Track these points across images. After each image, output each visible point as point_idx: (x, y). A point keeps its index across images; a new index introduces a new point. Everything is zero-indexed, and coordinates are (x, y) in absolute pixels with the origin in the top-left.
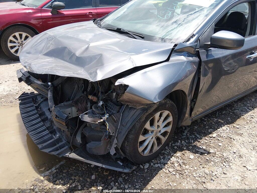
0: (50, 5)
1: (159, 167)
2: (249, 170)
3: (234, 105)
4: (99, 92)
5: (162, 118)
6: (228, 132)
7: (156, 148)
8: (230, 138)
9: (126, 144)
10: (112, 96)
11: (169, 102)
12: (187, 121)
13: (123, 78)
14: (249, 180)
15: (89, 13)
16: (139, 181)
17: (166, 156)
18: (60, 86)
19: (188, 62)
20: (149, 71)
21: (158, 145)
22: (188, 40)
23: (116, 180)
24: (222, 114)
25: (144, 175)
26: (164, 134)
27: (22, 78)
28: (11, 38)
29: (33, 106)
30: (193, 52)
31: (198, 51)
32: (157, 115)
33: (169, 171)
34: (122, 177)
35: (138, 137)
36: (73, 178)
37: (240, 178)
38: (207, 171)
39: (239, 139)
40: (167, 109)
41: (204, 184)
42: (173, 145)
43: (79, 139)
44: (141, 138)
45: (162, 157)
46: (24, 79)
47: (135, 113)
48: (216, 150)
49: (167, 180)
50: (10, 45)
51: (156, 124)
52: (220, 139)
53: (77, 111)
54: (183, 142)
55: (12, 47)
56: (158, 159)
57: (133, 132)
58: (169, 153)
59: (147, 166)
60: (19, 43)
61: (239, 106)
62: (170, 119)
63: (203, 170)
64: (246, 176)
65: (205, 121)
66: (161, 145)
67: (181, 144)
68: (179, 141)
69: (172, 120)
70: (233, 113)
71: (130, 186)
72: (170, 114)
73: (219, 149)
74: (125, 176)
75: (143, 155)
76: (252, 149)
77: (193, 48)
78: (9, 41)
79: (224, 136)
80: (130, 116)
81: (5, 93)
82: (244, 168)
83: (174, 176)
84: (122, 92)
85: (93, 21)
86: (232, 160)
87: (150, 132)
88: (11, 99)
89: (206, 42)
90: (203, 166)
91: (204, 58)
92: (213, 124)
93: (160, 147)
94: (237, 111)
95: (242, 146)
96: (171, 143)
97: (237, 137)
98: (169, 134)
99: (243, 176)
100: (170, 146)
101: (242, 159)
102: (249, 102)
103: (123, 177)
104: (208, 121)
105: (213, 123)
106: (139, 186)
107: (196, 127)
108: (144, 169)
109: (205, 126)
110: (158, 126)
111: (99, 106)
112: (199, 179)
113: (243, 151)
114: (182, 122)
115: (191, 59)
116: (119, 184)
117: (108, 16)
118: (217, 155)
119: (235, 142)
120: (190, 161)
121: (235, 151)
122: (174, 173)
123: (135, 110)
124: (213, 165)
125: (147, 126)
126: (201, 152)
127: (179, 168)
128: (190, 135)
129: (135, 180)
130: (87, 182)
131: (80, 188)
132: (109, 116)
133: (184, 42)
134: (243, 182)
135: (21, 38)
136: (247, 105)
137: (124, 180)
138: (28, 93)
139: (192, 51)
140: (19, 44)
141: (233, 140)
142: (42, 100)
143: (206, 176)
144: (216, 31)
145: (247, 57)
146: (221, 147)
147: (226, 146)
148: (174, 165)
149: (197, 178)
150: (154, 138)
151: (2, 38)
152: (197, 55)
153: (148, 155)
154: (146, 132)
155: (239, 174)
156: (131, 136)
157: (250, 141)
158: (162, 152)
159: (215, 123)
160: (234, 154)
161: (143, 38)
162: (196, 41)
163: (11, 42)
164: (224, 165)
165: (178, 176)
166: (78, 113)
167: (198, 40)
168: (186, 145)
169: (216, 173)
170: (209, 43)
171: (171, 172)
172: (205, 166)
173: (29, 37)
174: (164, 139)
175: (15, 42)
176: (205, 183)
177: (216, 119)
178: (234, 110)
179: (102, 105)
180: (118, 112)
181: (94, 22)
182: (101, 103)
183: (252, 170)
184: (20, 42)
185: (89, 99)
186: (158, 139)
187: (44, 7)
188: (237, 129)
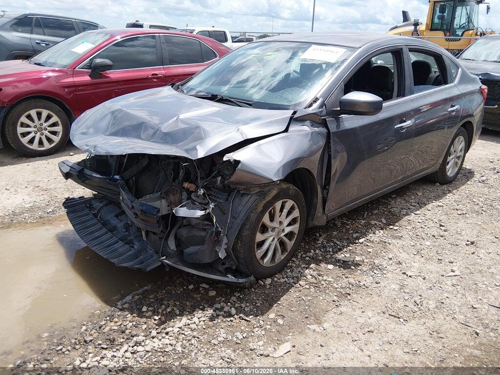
0: (87, 63)
1: (285, 281)
2: (410, 276)
3: (391, 201)
4: (197, 178)
5: (285, 211)
6: (381, 235)
7: (280, 257)
8: (383, 242)
9: (240, 244)
10: (216, 182)
11: (292, 188)
12: (320, 219)
13: (232, 153)
14: (410, 288)
15: (153, 75)
16: (260, 299)
17: (295, 268)
18: (134, 179)
19: (312, 133)
20: (263, 144)
21: (282, 253)
22: (310, 105)
23: (228, 300)
24: (372, 214)
25: (266, 292)
26: (290, 235)
27: (71, 172)
28: (23, 119)
29: (88, 214)
30: (318, 121)
31: (325, 119)
32: (278, 205)
33: (300, 285)
34: (235, 296)
35: (254, 235)
36: (165, 302)
37: (397, 287)
38: (351, 280)
39: (396, 243)
40: (290, 198)
41: (348, 296)
42: (304, 256)
43: (172, 245)
44: (259, 237)
45: (289, 270)
46: (75, 174)
47: (249, 200)
48: (364, 257)
49: (297, 294)
50: (20, 130)
51: (277, 219)
52: (369, 245)
53: (168, 206)
54: (317, 251)
55: (24, 135)
56: (283, 273)
57: (247, 227)
58: (299, 265)
59: (269, 281)
60: (35, 127)
61: (397, 203)
62: (296, 213)
63: (347, 279)
64: (406, 283)
65: (348, 225)
66: (287, 253)
67: (315, 254)
68: (312, 251)
69: (299, 216)
70: (389, 212)
71: (248, 304)
72: (296, 206)
73: (369, 257)
74: (239, 294)
75: (262, 264)
76: (416, 254)
77: (317, 115)
78: (19, 124)
79: (375, 240)
80: (244, 205)
81: (28, 206)
82: (403, 275)
83: (308, 290)
84: (231, 172)
85: (170, 86)
86: (386, 267)
87: (270, 230)
88: (40, 214)
89: (335, 108)
90: (346, 276)
91: (333, 127)
92: (360, 228)
93: (285, 256)
94: (395, 209)
95: (401, 251)
96: (300, 254)
97: (394, 241)
98: (296, 236)
99: (401, 284)
100: (299, 257)
101: (401, 266)
102: (413, 197)
103: (237, 295)
104: (353, 224)
105: (360, 226)
106: (261, 304)
107: (336, 233)
108: (265, 286)
109: (348, 230)
110: (280, 222)
111: (200, 195)
112: (342, 290)
113: (403, 256)
114: (313, 220)
115: (316, 129)
116: (231, 304)
117: (192, 78)
118: (366, 263)
119: (391, 246)
120: (328, 272)
121: (390, 257)
122: (307, 287)
123: (249, 196)
124: (360, 274)
125: (266, 219)
126: (343, 261)
127: (313, 280)
128: (327, 243)
129: (255, 298)
130: (187, 306)
131: (178, 313)
132: (215, 206)
133: (305, 108)
134: (402, 291)
135: (39, 118)
136: (411, 201)
137: (239, 299)
138: (74, 199)
139: (317, 119)
140: (36, 129)
141: (388, 245)
142: (101, 205)
143: (351, 286)
144: (346, 92)
145: (396, 127)
146: (371, 253)
147: (379, 251)
148: (306, 278)
149: (338, 289)
150: (276, 239)
151: (9, 119)
152: (324, 124)
153: (270, 266)
154: (264, 229)
155: (396, 282)
156: (246, 233)
157: (413, 244)
158: (288, 265)
159: (362, 226)
160: (389, 260)
161: (250, 105)
162: (321, 106)
163: (23, 125)
164: (375, 273)
165: (312, 290)
166: (169, 208)
167: (323, 105)
168: (322, 255)
169: (365, 283)
170: (339, 109)
171: (303, 286)
172: (350, 276)
173: (53, 116)
174: (290, 244)
175: (28, 126)
176: (349, 294)
177: (364, 221)
178: (391, 208)
179: (204, 194)
180: (227, 200)
181: (172, 87)
182: (202, 191)
183: (413, 277)
184: (38, 126)
185: (184, 188)
186: (282, 243)
187: (78, 67)
188: (395, 232)
